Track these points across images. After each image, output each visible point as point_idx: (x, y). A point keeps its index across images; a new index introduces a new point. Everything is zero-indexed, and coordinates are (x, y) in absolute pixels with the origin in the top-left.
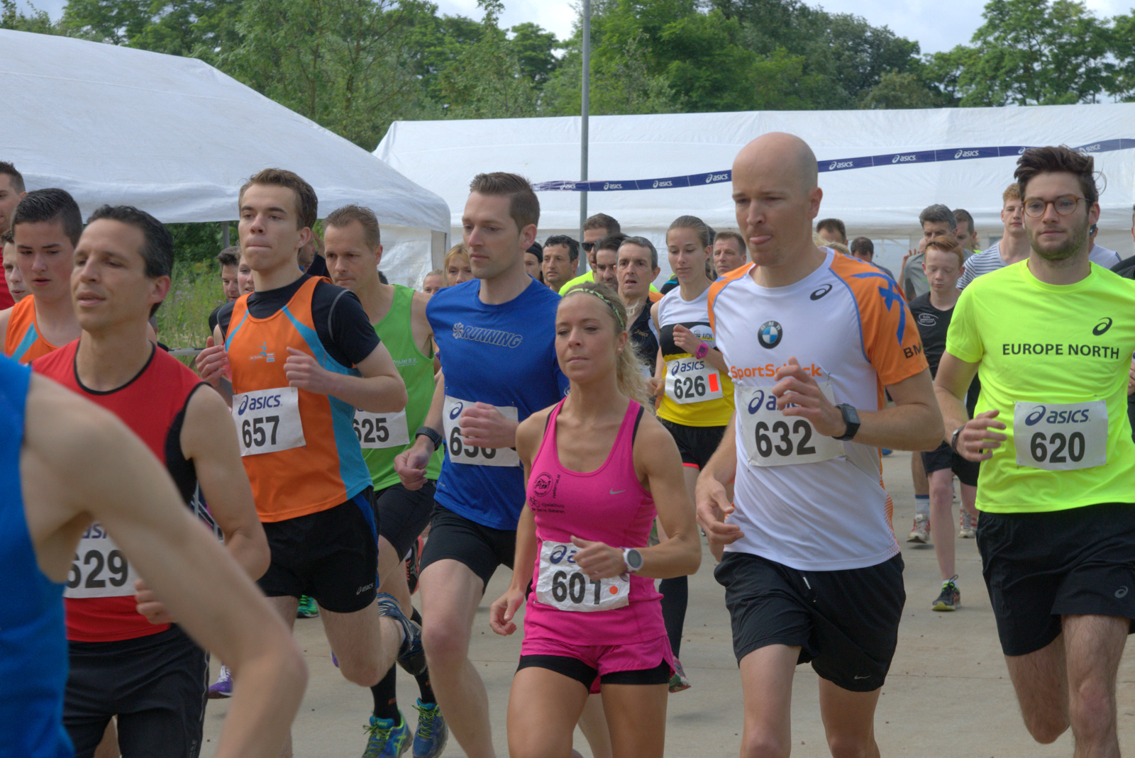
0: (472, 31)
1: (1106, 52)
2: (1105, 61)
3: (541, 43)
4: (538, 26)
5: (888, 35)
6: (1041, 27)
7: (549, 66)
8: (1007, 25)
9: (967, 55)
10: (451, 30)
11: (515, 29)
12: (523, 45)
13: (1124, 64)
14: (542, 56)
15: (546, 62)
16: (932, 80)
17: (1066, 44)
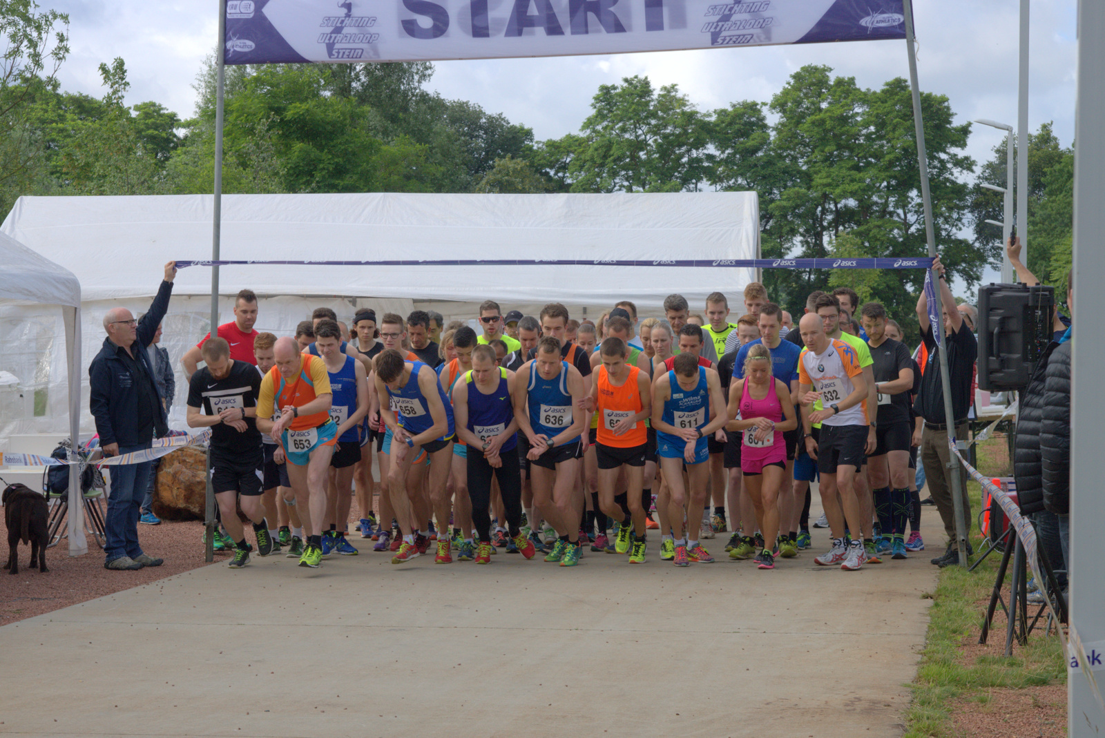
0: (93, 109)
1: (707, 143)
2: (706, 152)
3: (163, 122)
4: (160, 105)
5: (503, 122)
6: (647, 117)
7: (172, 145)
8: (614, 115)
9: (577, 143)
10: (72, 108)
11: (137, 108)
12: (145, 124)
13: (724, 156)
14: (164, 135)
15: (168, 141)
16: (543, 166)
17: (670, 135)
